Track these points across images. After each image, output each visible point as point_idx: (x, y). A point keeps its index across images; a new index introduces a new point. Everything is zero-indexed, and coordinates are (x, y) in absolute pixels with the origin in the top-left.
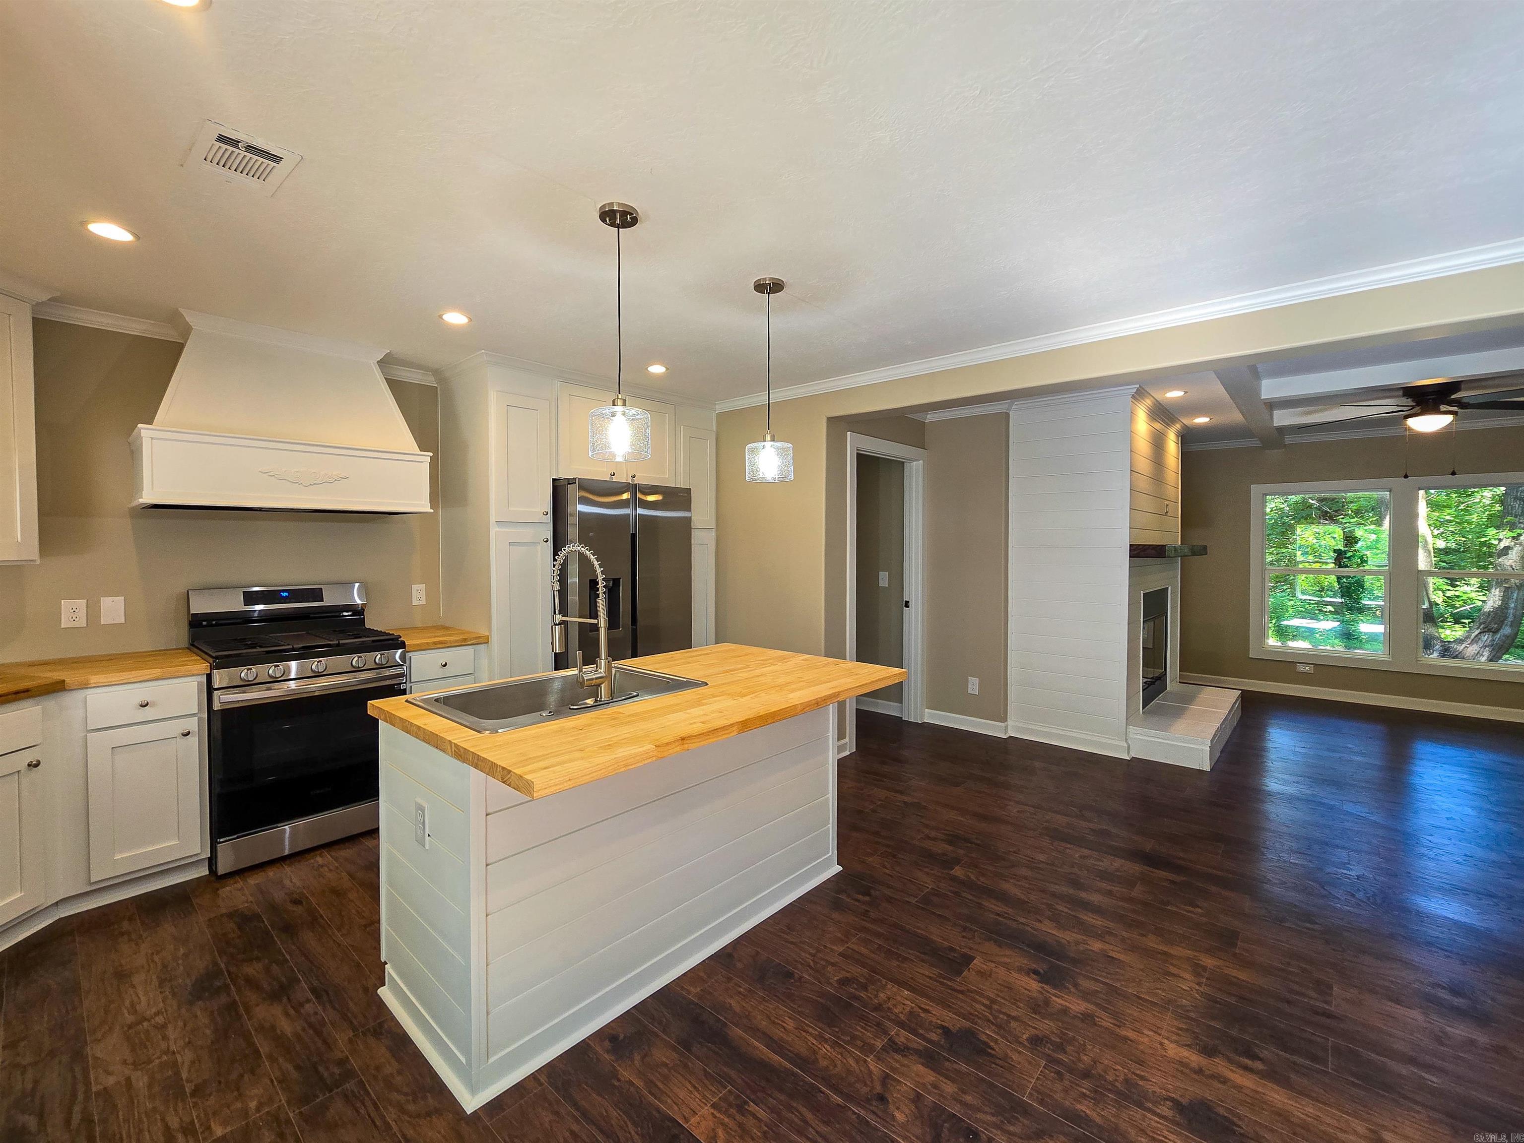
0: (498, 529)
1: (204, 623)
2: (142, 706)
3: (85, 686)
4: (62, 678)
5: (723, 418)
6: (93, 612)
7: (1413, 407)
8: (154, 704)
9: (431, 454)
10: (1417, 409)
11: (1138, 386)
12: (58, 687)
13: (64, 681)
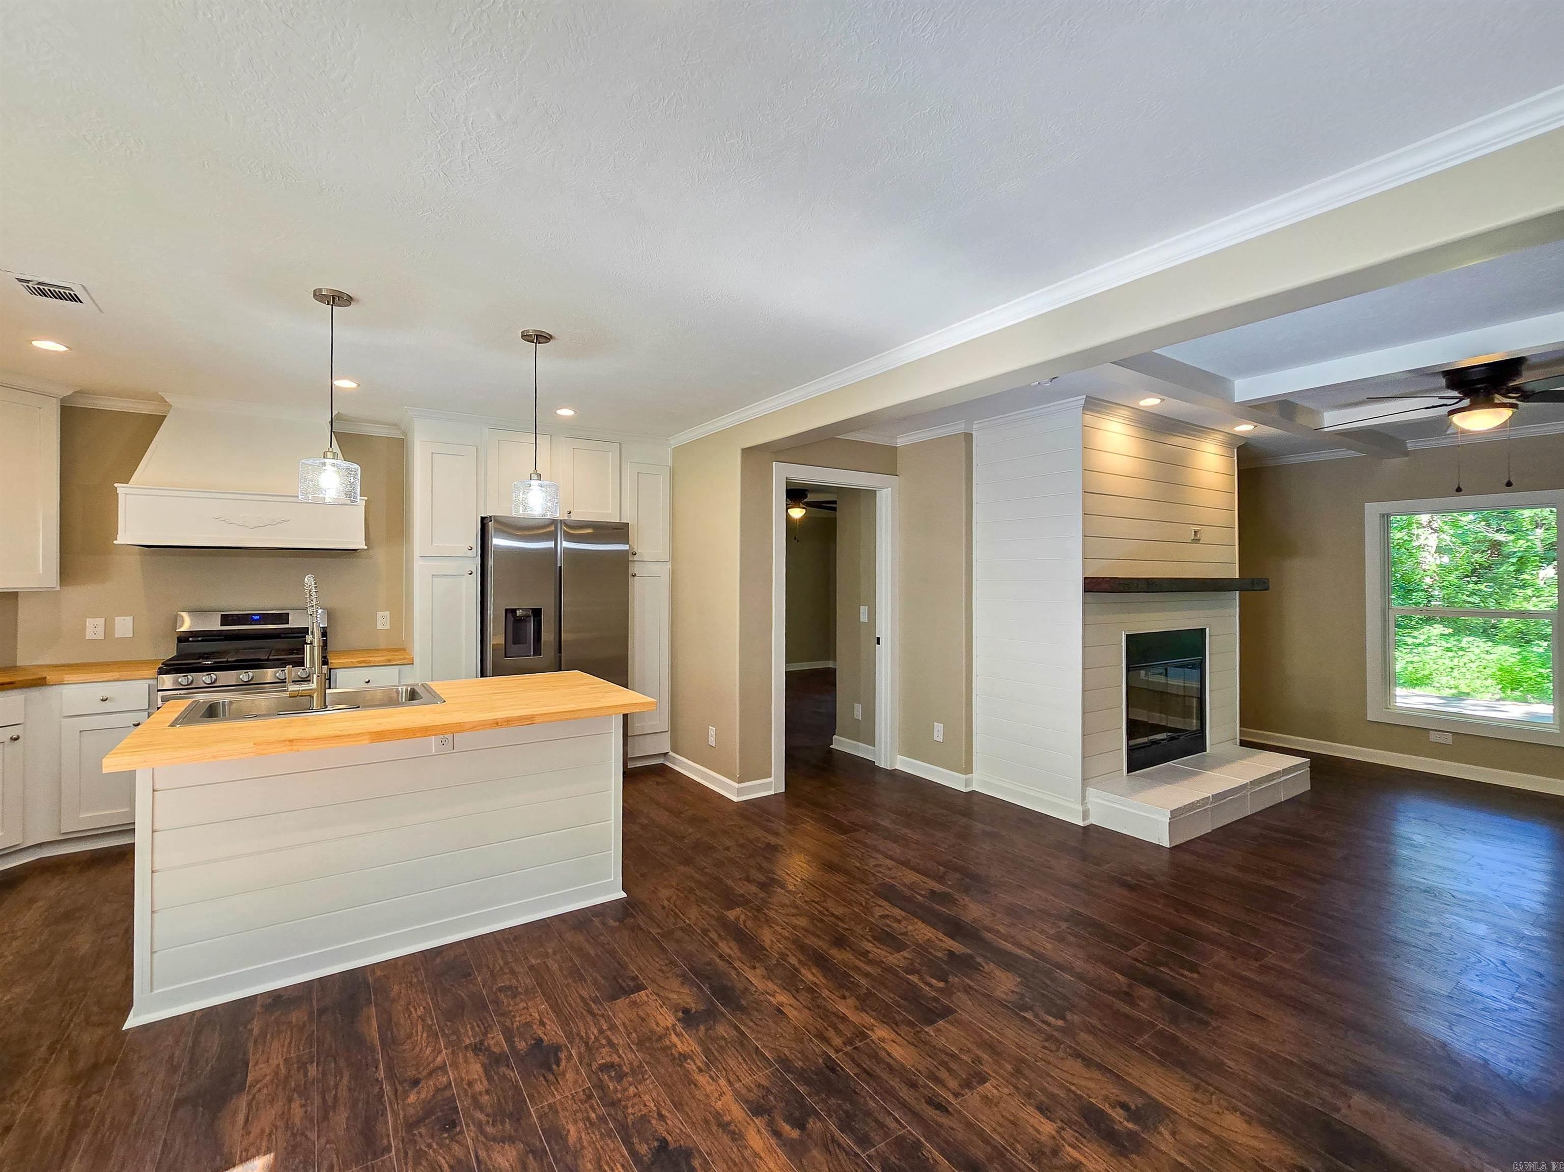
0: (422, 563)
1: (190, 639)
2: (103, 700)
3: (61, 683)
4: (44, 676)
5: (680, 451)
6: (109, 628)
7: (1461, 399)
8: (112, 700)
9: (366, 498)
10: (1466, 402)
11: (1085, 396)
12: (40, 683)
13: (45, 678)
